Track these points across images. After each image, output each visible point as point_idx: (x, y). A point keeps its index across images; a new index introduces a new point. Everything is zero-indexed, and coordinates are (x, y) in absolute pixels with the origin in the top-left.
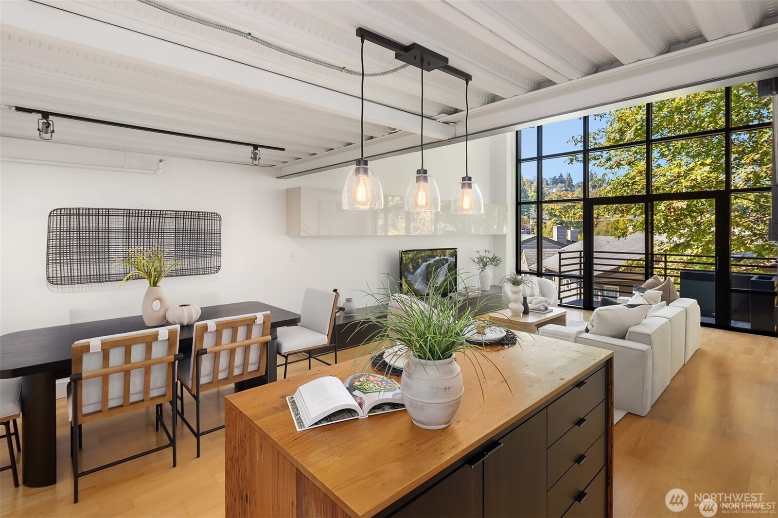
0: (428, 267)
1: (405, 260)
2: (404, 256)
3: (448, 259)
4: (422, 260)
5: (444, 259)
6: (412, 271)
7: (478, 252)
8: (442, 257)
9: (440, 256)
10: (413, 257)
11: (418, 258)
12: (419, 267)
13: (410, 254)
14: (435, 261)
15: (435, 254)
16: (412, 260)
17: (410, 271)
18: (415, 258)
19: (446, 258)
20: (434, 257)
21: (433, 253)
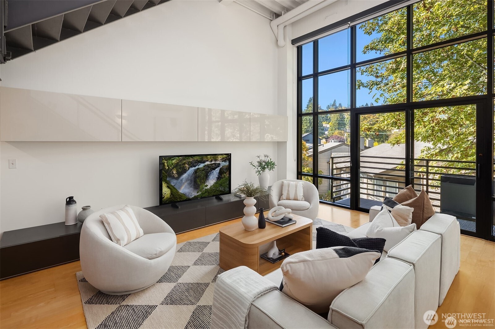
0: (196, 172)
1: (168, 166)
2: (166, 162)
3: (219, 164)
4: (189, 165)
5: (215, 164)
6: (176, 176)
7: (259, 157)
8: (213, 162)
9: (211, 161)
10: (177, 163)
11: (184, 164)
12: (185, 172)
13: (173, 160)
14: (205, 166)
15: (205, 159)
16: (176, 165)
17: (174, 176)
18: (180, 163)
19: (218, 162)
20: (204, 162)
21: (202, 158)
